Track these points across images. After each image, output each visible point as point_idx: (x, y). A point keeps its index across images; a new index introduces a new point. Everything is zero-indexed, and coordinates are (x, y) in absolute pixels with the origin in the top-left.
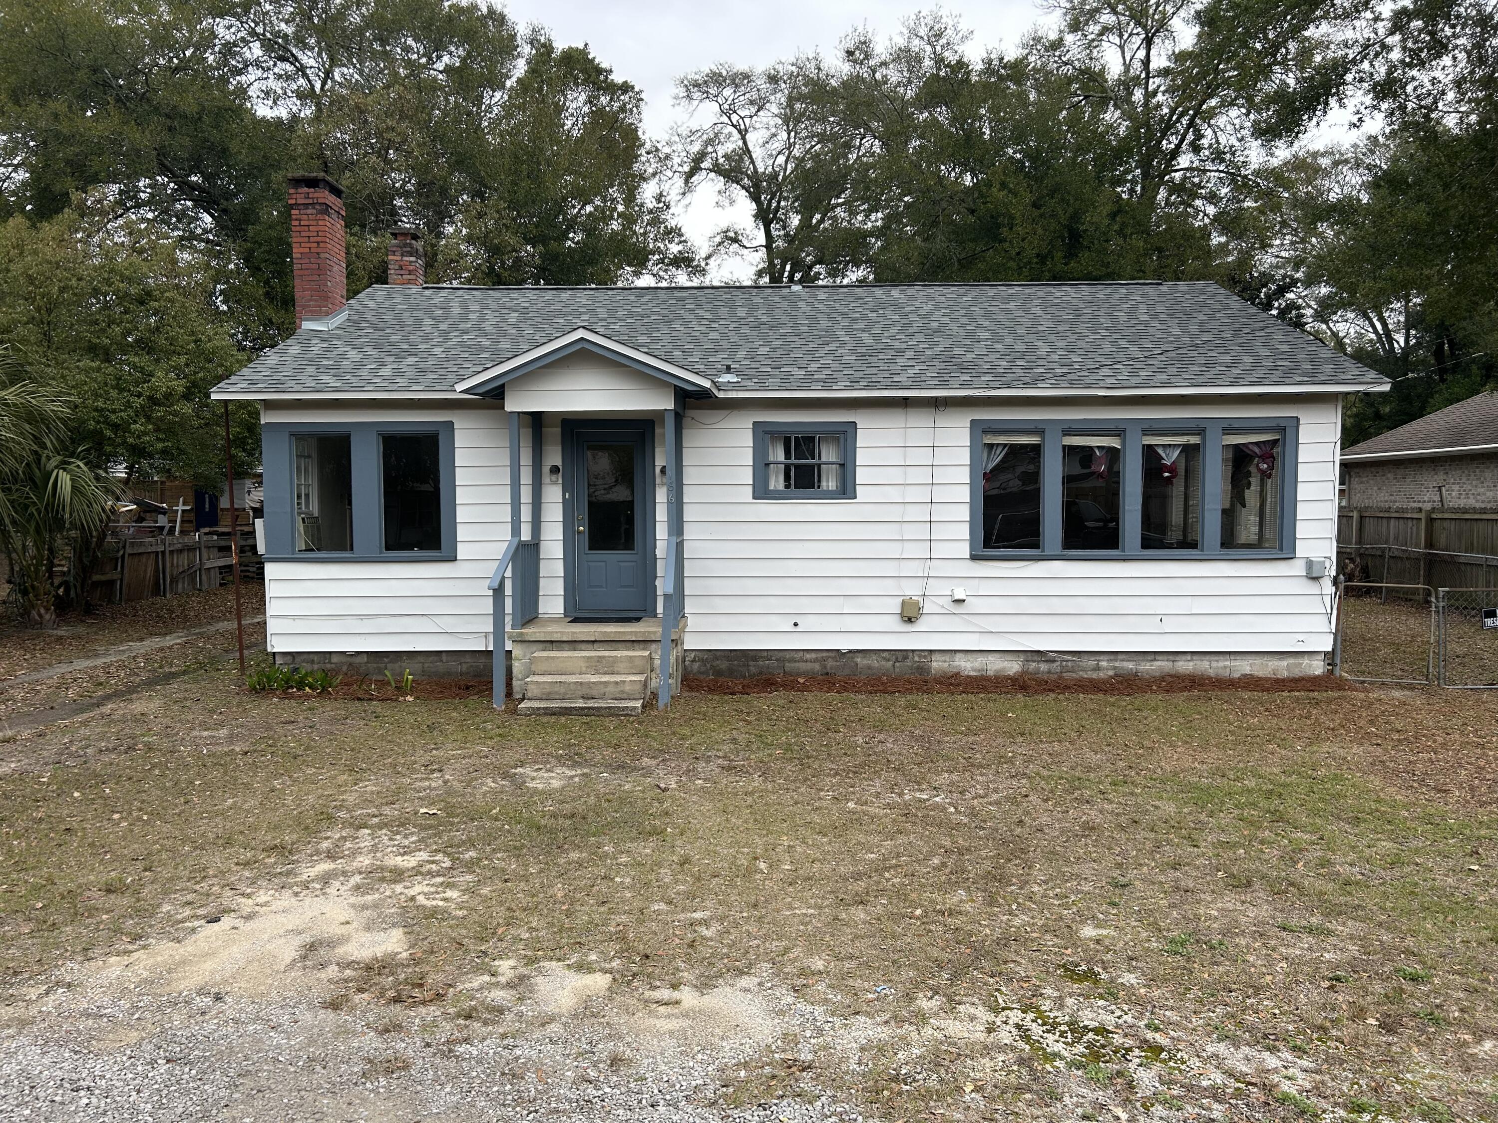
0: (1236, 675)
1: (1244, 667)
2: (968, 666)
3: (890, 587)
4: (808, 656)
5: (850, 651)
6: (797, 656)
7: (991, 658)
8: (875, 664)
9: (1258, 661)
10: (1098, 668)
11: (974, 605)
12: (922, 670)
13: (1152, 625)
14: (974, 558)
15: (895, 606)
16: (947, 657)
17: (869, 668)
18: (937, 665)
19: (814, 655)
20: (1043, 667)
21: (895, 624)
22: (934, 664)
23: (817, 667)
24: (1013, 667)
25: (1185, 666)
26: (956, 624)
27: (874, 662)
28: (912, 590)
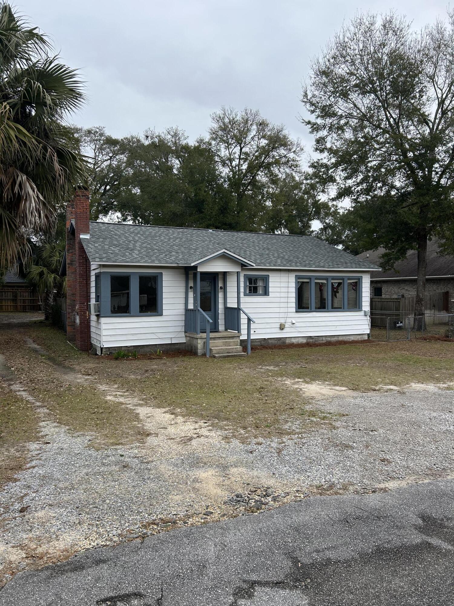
0: (351, 340)
1: (352, 338)
2: (294, 341)
3: (277, 320)
5: (268, 339)
6: (254, 341)
7: (300, 339)
8: (273, 342)
9: (355, 336)
10: (323, 340)
11: (297, 325)
12: (284, 343)
13: (334, 328)
14: (296, 312)
15: (278, 326)
16: (290, 339)
18: (288, 341)
19: (258, 340)
20: (311, 340)
21: (278, 330)
22: (287, 341)
23: (259, 343)
24: (304, 341)
25: (341, 339)
26: (293, 330)
27: (273, 341)
28: (282, 321)
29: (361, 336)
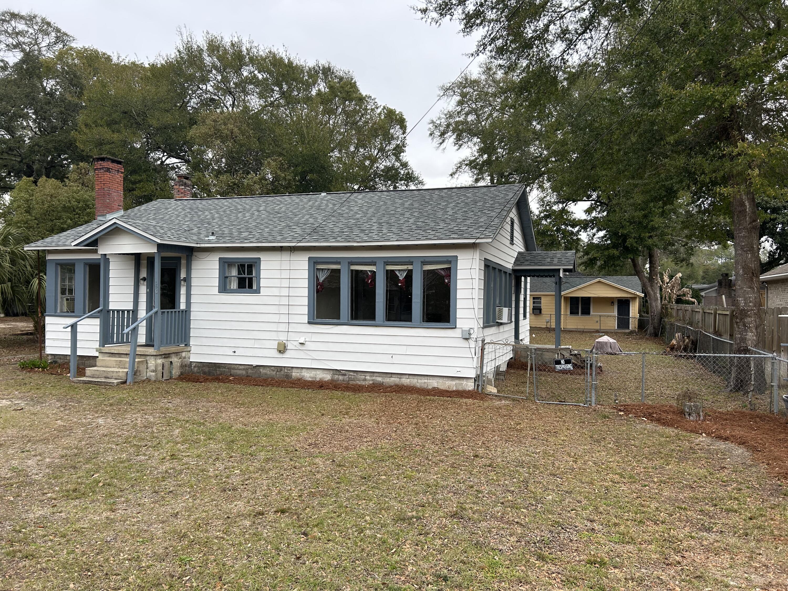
0: (430, 387)
1: (434, 383)
2: (308, 376)
3: (273, 336)
4: (241, 367)
5: (257, 366)
6: (236, 367)
7: (318, 372)
8: (269, 373)
9: (441, 381)
10: (365, 380)
11: (309, 346)
12: (288, 376)
13: (387, 359)
14: (309, 323)
15: (275, 345)
16: (299, 371)
17: (266, 374)
18: (295, 374)
19: (243, 367)
20: (341, 378)
21: (275, 353)
22: (293, 374)
23: (244, 372)
24: (327, 377)
25: (406, 381)
26: (301, 355)
27: (267, 371)
28: (283, 337)
29: (457, 381)
